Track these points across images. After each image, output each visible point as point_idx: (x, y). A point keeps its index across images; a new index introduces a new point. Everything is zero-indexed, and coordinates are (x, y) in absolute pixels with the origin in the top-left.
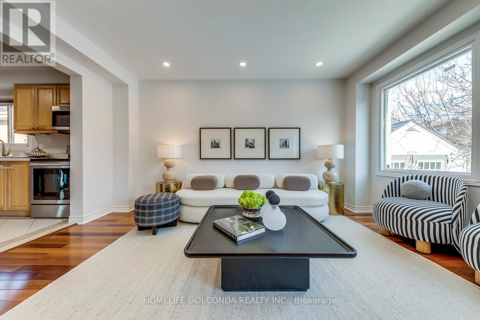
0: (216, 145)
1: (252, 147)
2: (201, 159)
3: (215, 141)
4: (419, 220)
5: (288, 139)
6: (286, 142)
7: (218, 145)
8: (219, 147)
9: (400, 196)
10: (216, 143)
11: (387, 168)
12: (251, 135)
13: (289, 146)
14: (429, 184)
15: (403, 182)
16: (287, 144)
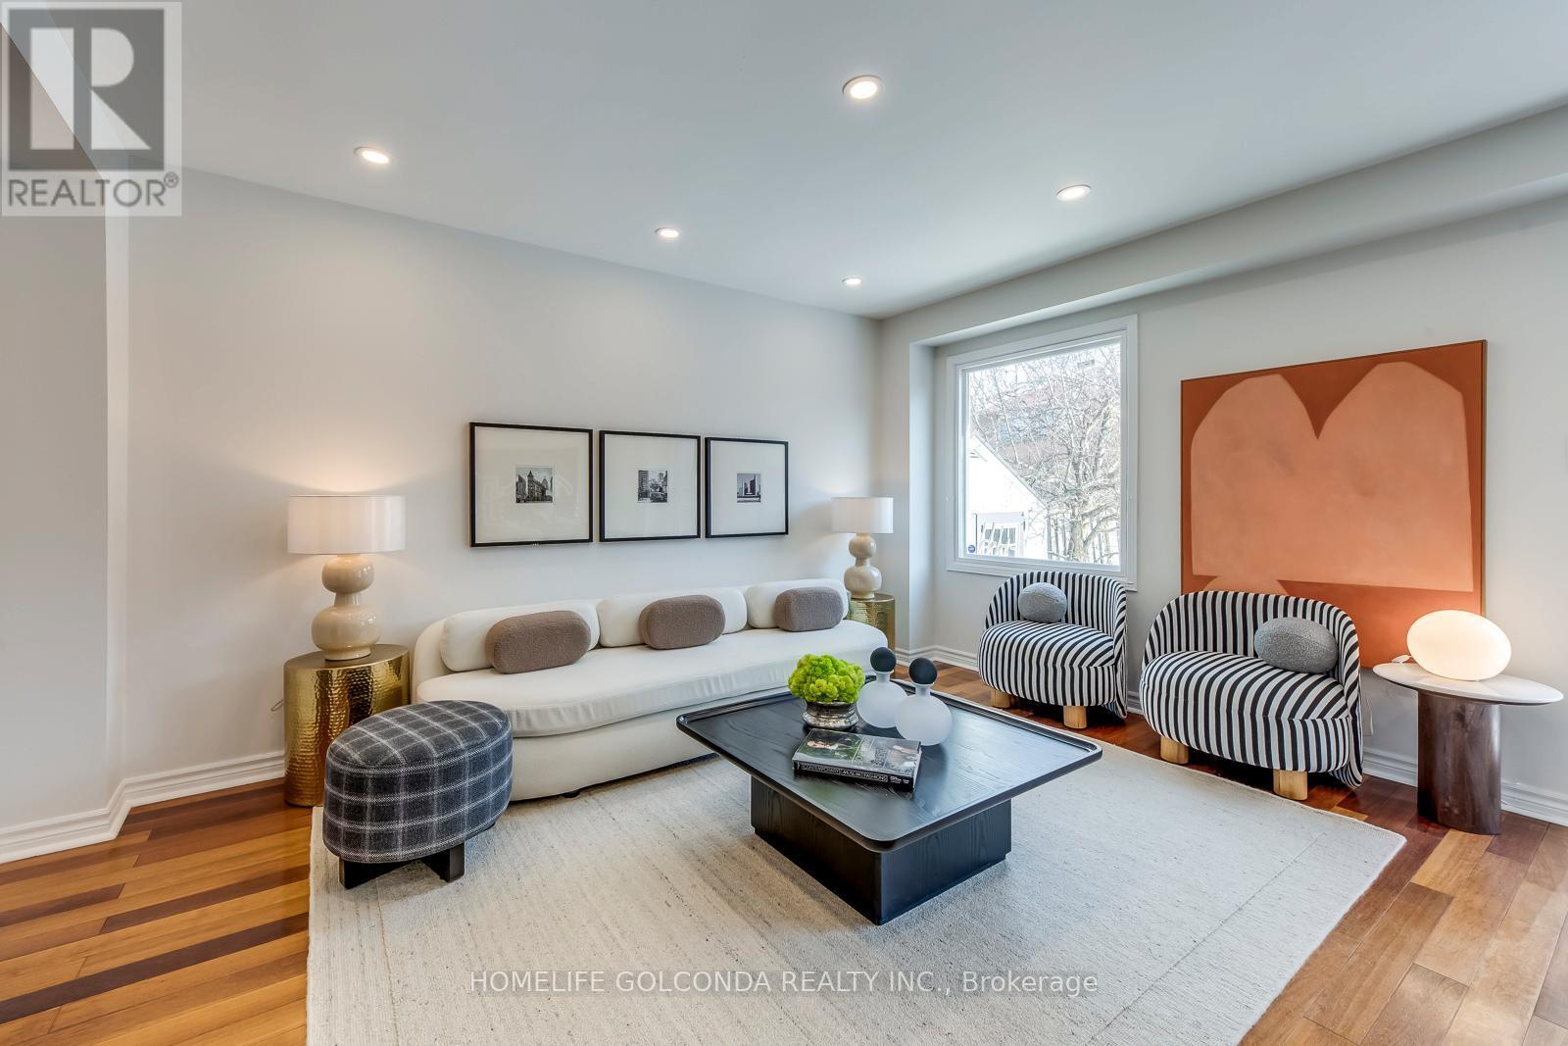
0: (533, 492)
1: (659, 500)
2: (473, 544)
3: (530, 476)
4: (1084, 667)
5: (759, 475)
6: (753, 483)
7: (543, 491)
8: (550, 499)
9: (1019, 619)
10: (537, 483)
11: (968, 553)
12: (656, 458)
13: (760, 497)
14: (1060, 587)
15: (1025, 586)
16: (757, 490)
